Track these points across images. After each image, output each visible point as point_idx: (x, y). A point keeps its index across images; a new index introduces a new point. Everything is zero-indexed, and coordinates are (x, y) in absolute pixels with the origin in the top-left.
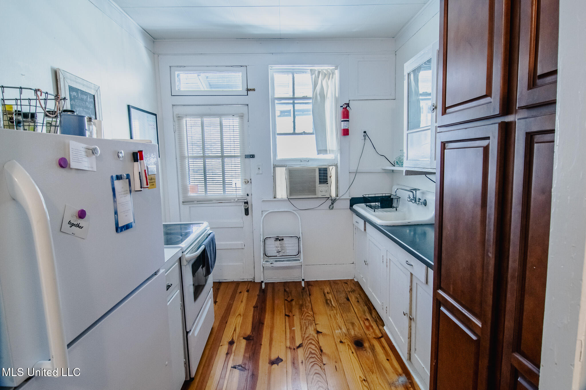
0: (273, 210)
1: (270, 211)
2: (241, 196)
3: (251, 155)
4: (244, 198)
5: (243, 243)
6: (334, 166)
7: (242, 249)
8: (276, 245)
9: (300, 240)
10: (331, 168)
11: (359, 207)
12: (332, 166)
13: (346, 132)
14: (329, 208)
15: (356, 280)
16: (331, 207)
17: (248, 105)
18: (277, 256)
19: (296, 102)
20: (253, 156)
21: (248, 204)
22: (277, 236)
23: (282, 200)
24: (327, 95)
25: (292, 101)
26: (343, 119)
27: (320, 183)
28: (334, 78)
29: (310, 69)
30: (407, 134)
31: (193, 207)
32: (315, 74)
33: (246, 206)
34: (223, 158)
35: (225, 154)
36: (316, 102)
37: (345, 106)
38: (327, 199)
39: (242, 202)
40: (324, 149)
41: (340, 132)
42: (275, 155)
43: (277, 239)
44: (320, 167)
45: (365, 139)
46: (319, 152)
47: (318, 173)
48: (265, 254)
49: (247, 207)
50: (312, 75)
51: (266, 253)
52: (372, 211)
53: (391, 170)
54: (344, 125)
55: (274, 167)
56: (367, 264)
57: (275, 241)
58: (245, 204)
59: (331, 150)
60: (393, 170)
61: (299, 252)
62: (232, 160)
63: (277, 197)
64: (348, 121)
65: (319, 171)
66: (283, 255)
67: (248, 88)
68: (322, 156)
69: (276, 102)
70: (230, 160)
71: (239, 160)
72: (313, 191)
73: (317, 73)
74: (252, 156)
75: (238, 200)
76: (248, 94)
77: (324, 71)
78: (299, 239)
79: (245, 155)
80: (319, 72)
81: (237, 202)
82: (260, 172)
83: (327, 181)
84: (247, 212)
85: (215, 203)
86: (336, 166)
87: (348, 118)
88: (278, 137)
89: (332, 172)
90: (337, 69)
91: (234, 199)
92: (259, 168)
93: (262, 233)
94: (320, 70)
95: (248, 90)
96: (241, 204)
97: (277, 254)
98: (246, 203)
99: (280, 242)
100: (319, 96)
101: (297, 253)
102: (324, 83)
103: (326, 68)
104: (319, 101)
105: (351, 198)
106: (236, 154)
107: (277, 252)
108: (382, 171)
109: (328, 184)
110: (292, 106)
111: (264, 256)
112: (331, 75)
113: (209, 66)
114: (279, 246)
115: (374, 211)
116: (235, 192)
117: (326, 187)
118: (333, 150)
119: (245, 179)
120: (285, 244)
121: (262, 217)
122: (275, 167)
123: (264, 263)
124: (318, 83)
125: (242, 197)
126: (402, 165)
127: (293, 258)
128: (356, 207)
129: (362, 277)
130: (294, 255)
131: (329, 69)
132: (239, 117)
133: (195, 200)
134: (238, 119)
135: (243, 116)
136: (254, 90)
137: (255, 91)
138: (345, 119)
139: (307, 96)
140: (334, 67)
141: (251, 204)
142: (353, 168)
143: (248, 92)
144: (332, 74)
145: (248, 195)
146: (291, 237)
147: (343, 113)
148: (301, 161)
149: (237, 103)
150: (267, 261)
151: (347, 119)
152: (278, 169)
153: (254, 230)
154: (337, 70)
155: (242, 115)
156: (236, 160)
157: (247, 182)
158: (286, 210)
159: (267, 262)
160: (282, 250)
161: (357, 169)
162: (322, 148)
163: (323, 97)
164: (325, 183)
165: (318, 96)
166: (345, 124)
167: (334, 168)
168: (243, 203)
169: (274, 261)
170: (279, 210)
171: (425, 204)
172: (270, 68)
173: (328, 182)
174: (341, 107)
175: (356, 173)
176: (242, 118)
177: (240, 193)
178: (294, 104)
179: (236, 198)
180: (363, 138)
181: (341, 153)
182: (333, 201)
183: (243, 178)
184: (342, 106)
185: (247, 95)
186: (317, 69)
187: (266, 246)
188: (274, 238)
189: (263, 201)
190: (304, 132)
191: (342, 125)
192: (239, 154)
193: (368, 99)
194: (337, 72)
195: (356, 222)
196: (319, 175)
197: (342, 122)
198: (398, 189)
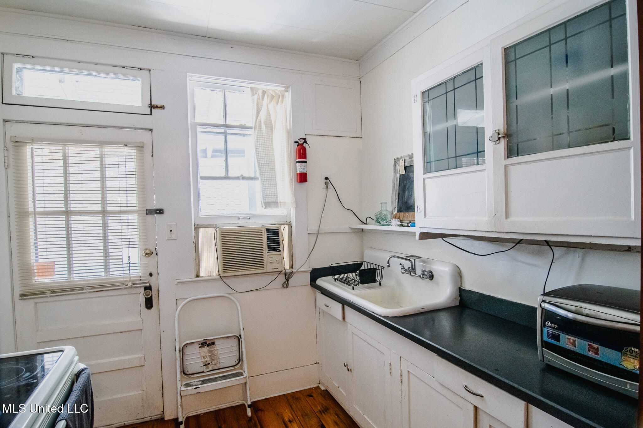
0: (196, 296)
1: (191, 299)
2: (138, 277)
3: (157, 210)
4: (145, 280)
5: (142, 355)
6: (286, 225)
7: (140, 366)
8: (202, 354)
9: (242, 341)
10: (282, 227)
11: (324, 281)
12: (283, 224)
13: (303, 178)
14: (283, 286)
15: (323, 388)
16: (286, 285)
17: (151, 130)
18: (203, 372)
19: (228, 131)
20: (160, 212)
21: (151, 291)
22: (204, 340)
23: (210, 280)
24: (275, 125)
25: (222, 130)
26: (299, 159)
27: (268, 250)
28: (284, 103)
29: (250, 87)
30: (424, 180)
31: (41, 302)
32: (257, 94)
33: (147, 294)
34: (104, 215)
35: (108, 209)
36: (260, 133)
37: (301, 141)
38: (279, 273)
39: (141, 287)
40: (274, 200)
41: (294, 178)
42: (198, 210)
43: (204, 344)
44: (269, 227)
45: (327, 188)
46: (267, 204)
47: (266, 236)
48: (184, 372)
49: (151, 295)
50: (253, 95)
51: (185, 369)
52: (350, 289)
53: (361, 229)
54: (300, 168)
55: (196, 229)
56: (351, 370)
57: (200, 347)
58: (146, 291)
59: (282, 203)
60: (363, 229)
61: (240, 359)
62: (122, 218)
63: (201, 275)
64: (306, 162)
65: (267, 232)
66: (215, 368)
67: (153, 104)
68: (270, 211)
69: (199, 129)
70: (119, 218)
71: (136, 217)
72: (258, 262)
73: (260, 93)
74: (158, 212)
75: (134, 285)
76: (153, 114)
77: (271, 92)
78: (239, 338)
79: (147, 210)
80: (264, 92)
81: (131, 287)
82: (173, 236)
83: (279, 247)
84: (149, 303)
85: (89, 292)
86: (290, 225)
87: (305, 158)
88: (202, 183)
89: (284, 234)
90: (288, 91)
91: (126, 283)
92: (171, 231)
93: (177, 338)
94: (265, 90)
95: (152, 107)
96: (138, 290)
97: (204, 369)
98: (149, 288)
99: (208, 348)
100: (264, 126)
101: (237, 362)
102: (271, 106)
103: (273, 88)
104: (265, 133)
105: (311, 269)
106: (129, 208)
107: (204, 366)
108: (351, 231)
109: (280, 251)
110: (222, 137)
111: (181, 375)
112: (281, 98)
113: (83, 62)
114: (208, 354)
115: (353, 289)
116: (128, 272)
117: (278, 256)
118: (284, 203)
119: (146, 249)
120: (217, 350)
121: (177, 310)
122: (197, 227)
123: (183, 388)
124: (262, 108)
125: (140, 278)
126: (414, 225)
127: (230, 371)
128: (321, 282)
129: (337, 386)
130: (232, 366)
131: (276, 90)
132: (135, 148)
133: (46, 290)
134: (133, 151)
135: (143, 147)
136: (162, 107)
137: (164, 109)
138: (300, 160)
139: (245, 124)
140: (284, 89)
141: (157, 289)
142: (314, 228)
143: (153, 110)
144: (282, 96)
145: (151, 275)
146: (227, 337)
147: (300, 151)
148: (239, 219)
149: (133, 126)
150: (188, 385)
151: (305, 160)
152: (202, 231)
153: (162, 331)
154: (287, 93)
155: (142, 145)
156: (130, 217)
157: (148, 254)
158: (217, 294)
159: (189, 387)
160: (213, 360)
161: (319, 228)
162: (271, 200)
163: (270, 127)
164: (277, 250)
165: (262, 126)
166: (303, 167)
167: (287, 227)
168: (143, 289)
169: (200, 383)
170: (205, 296)
171: (431, 277)
172: (189, 78)
173: (281, 249)
174: (295, 142)
175: (318, 234)
176: (142, 151)
177: (137, 272)
178: (225, 134)
179: (130, 281)
180: (324, 186)
181: (297, 208)
182: (288, 276)
183: (141, 247)
184: (297, 142)
185: (151, 114)
186: (260, 88)
187: (186, 357)
188: (199, 343)
189: (179, 283)
190: (242, 176)
191: (298, 168)
192: (135, 208)
193: (330, 135)
194: (288, 95)
195: (326, 305)
196: (268, 239)
197: (298, 164)
198: (391, 258)
